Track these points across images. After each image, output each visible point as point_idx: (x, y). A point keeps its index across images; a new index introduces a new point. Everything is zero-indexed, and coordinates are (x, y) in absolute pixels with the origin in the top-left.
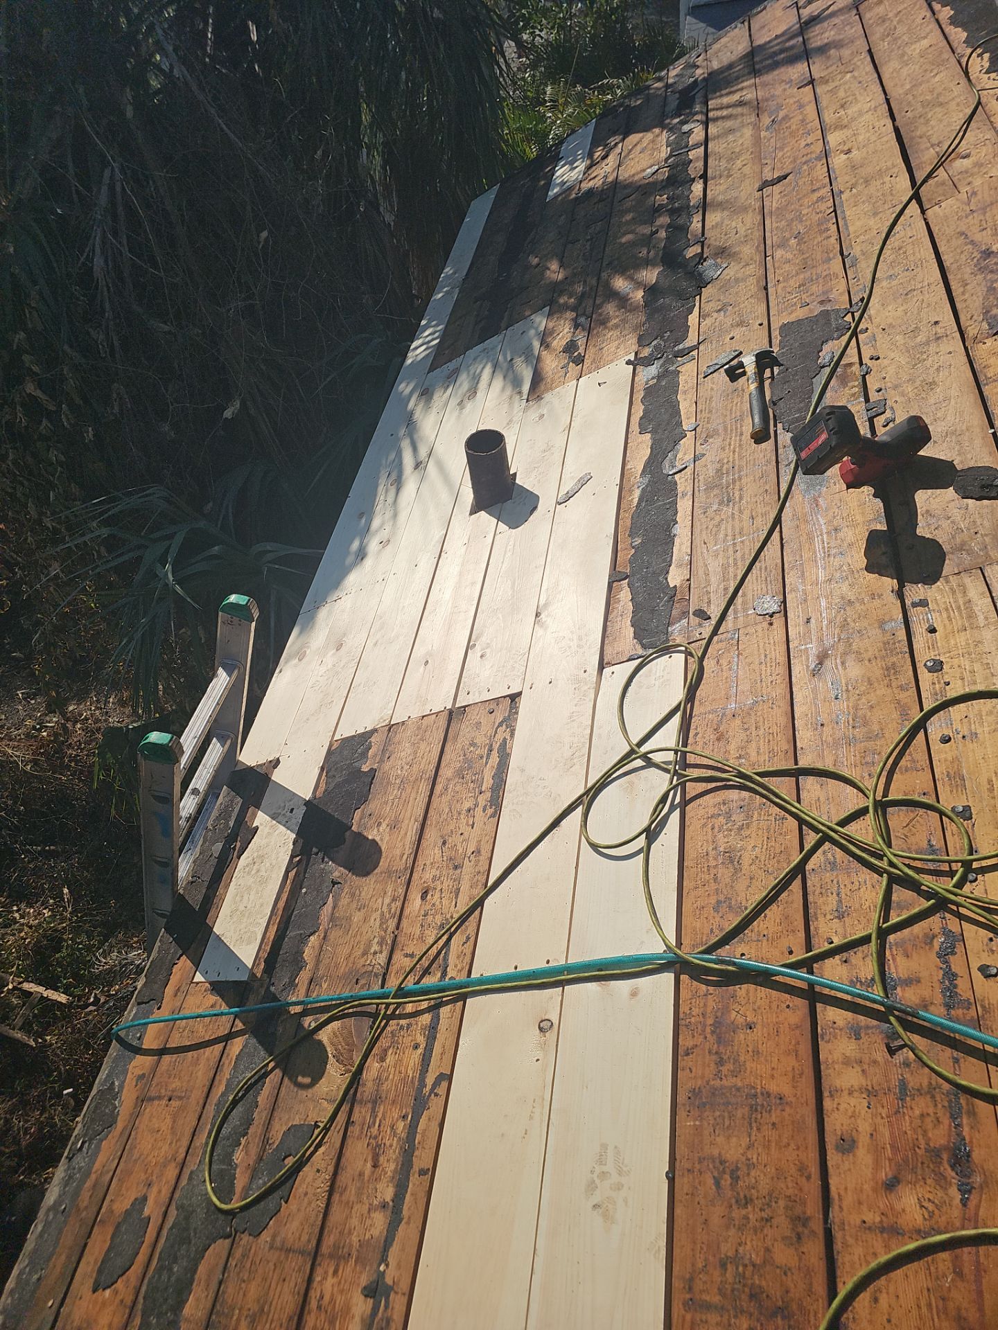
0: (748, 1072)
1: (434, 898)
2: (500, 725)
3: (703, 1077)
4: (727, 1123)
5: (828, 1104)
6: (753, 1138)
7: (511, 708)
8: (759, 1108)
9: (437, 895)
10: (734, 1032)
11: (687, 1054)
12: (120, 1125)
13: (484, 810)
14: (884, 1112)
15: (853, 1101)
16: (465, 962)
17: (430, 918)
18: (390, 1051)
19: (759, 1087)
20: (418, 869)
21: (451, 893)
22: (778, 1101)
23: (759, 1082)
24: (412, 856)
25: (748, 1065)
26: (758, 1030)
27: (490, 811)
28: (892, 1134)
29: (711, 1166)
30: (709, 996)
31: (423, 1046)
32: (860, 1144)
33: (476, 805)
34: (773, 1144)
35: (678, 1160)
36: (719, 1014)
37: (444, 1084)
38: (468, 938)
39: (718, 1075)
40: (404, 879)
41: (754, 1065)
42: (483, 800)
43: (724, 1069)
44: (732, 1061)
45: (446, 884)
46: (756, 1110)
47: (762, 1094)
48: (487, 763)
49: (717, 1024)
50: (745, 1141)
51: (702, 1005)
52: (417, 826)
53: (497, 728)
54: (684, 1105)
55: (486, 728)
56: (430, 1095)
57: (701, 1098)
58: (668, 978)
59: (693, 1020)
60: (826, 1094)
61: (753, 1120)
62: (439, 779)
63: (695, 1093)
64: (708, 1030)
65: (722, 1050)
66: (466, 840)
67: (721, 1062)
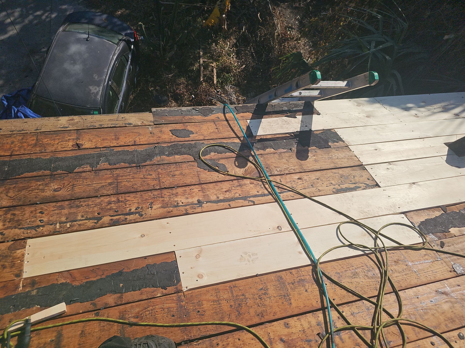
1: (300, 182)
2: (365, 184)
3: (286, 279)
4: (277, 289)
5: (295, 318)
6: (277, 297)
7: (373, 186)
8: (285, 298)
9: (301, 183)
10: (303, 286)
11: (290, 273)
12: (206, 118)
13: (334, 188)
14: (300, 336)
15: (299, 326)
16: (286, 198)
17: (293, 183)
18: (254, 185)
19: (291, 297)
20: (306, 174)
21: (304, 187)
22: (290, 303)
24: (309, 170)
25: (295, 292)
26: (306, 293)
27: (334, 190)
28: (295, 339)
29: (265, 286)
30: (309, 276)
31: (259, 194)
32: (289, 330)
33: (334, 185)
34: (278, 304)
35: (262, 277)
36: (306, 280)
37: (252, 204)
38: (293, 197)
39: (289, 284)
40: (301, 170)
41: (296, 294)
42: (337, 186)
43: (291, 285)
44: (294, 287)
45: (305, 184)
47: (289, 298)
48: (350, 184)
49: (303, 280)
50: (275, 295)
51: (306, 274)
52: (319, 168)
53: (363, 183)
54: (277, 275)
55: (362, 179)
56: (248, 200)
57: (281, 280)
58: (309, 262)
59: (301, 272)
60: (298, 317)
61: (282, 296)
62: (337, 170)
63: (281, 278)
64: (300, 278)
65: (296, 283)
66: (322, 186)
67: (293, 284)
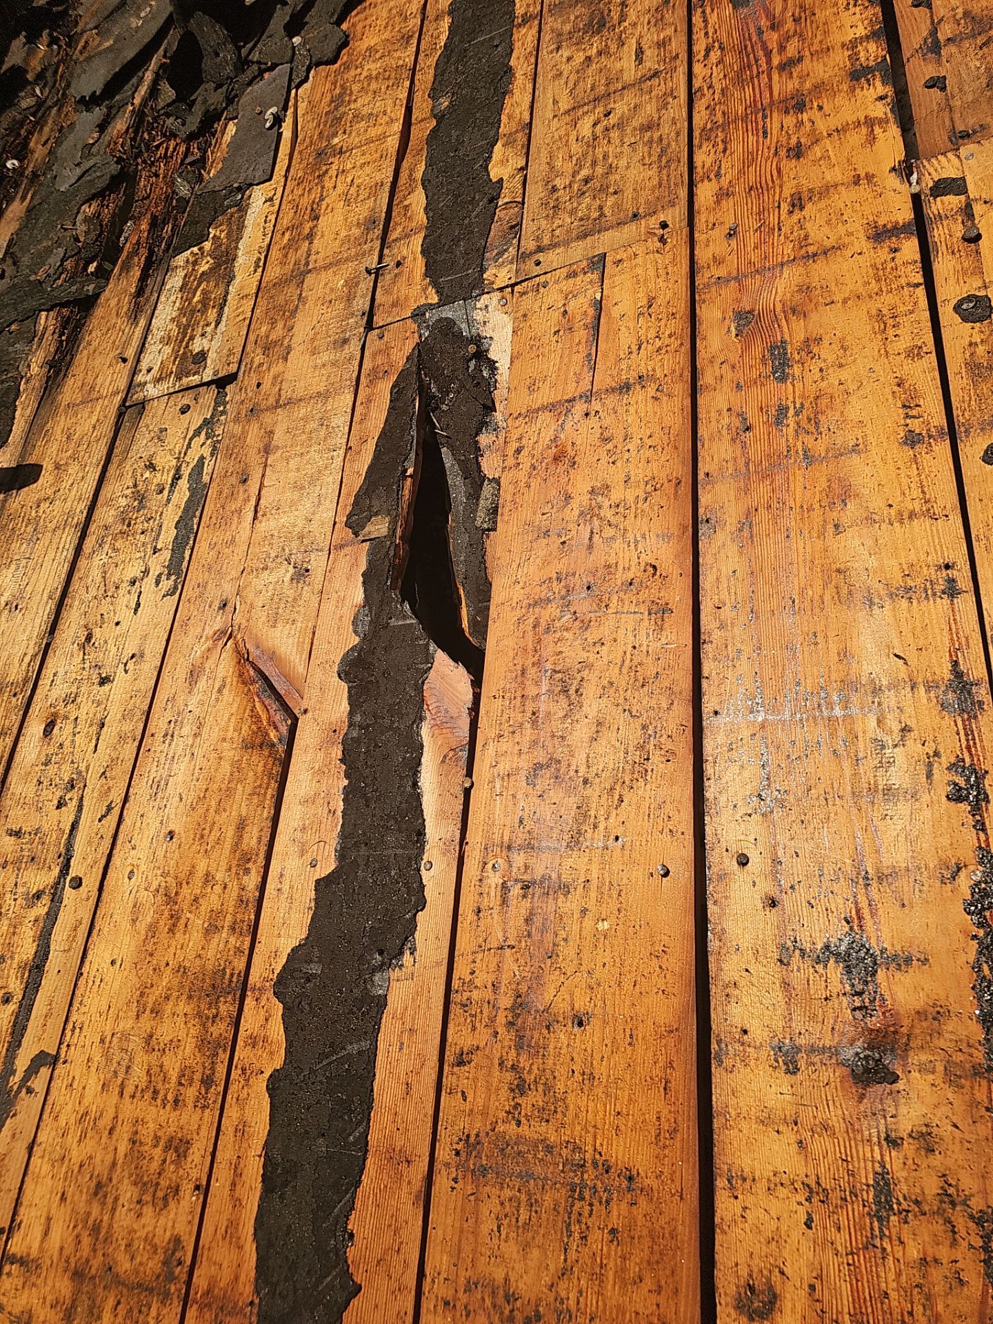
0: (570, 1114)
1: (62, 732)
2: (197, 433)
3: (484, 1113)
4: (524, 1216)
5: (724, 1206)
6: (572, 1255)
7: (217, 404)
8: (587, 1195)
9: (69, 728)
10: (548, 1027)
11: (460, 1063)
13: (157, 583)
14: (841, 1240)
15: (775, 1207)
16: (100, 850)
17: (52, 769)
19: (589, 1148)
20: (45, 682)
21: (91, 725)
22: (625, 1184)
23: (590, 1139)
24: (39, 657)
25: (571, 1099)
26: (593, 1027)
27: (166, 584)
28: (855, 1292)
29: (488, 1302)
30: (508, 952)
31: (18, 996)
32: (787, 1305)
33: (146, 572)
34: (611, 1274)
35: (429, 1279)
36: (523, 988)
37: (45, 1072)
38: (109, 808)
39: (513, 1113)
40: (20, 700)
41: (582, 1102)
42: (157, 564)
43: (527, 1102)
44: (541, 1088)
45: (84, 710)
46: (582, 1198)
47: (595, 1165)
48: (169, 500)
49: (520, 1005)
50: (555, 1262)
51: (493, 967)
52: (52, 605)
53: (191, 440)
54: (447, 1165)
55: (175, 440)
56: (20, 1088)
57: (478, 1156)
59: (475, 995)
60: (720, 1183)
61: (574, 1217)
62: (92, 528)
63: (470, 1144)
64: (501, 1019)
65: (524, 1062)
66: (125, 636)
67: (520, 1088)
